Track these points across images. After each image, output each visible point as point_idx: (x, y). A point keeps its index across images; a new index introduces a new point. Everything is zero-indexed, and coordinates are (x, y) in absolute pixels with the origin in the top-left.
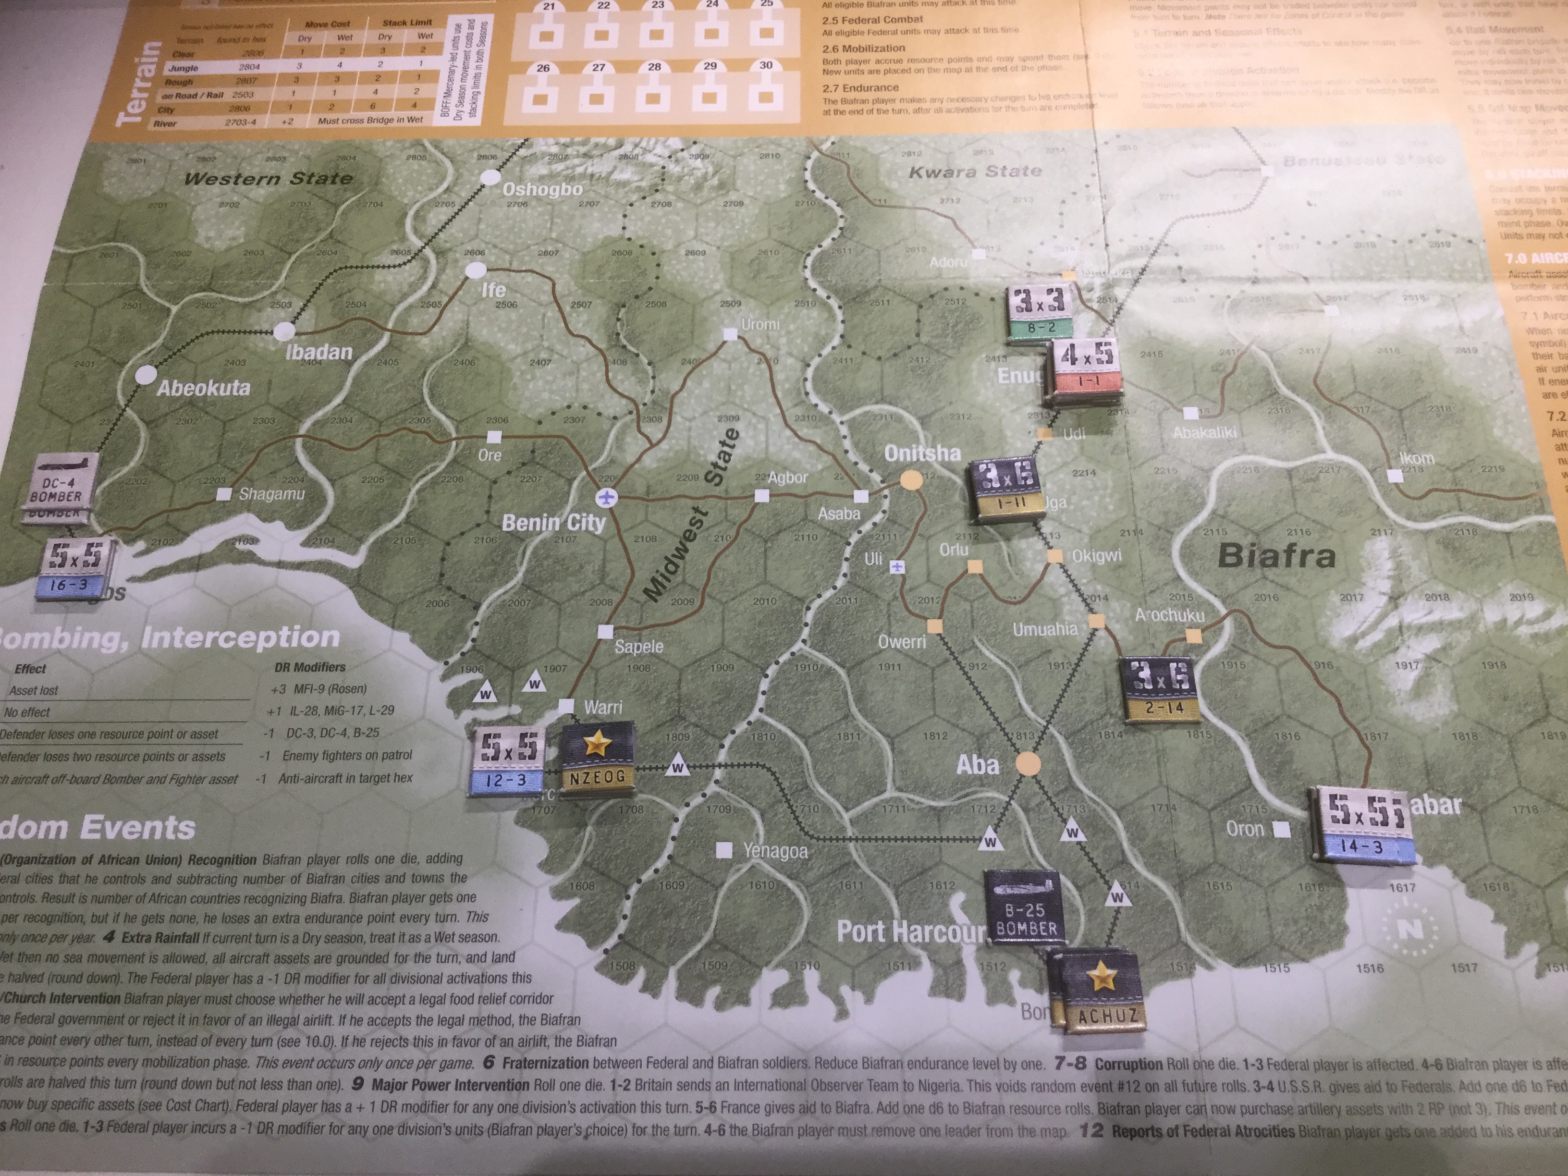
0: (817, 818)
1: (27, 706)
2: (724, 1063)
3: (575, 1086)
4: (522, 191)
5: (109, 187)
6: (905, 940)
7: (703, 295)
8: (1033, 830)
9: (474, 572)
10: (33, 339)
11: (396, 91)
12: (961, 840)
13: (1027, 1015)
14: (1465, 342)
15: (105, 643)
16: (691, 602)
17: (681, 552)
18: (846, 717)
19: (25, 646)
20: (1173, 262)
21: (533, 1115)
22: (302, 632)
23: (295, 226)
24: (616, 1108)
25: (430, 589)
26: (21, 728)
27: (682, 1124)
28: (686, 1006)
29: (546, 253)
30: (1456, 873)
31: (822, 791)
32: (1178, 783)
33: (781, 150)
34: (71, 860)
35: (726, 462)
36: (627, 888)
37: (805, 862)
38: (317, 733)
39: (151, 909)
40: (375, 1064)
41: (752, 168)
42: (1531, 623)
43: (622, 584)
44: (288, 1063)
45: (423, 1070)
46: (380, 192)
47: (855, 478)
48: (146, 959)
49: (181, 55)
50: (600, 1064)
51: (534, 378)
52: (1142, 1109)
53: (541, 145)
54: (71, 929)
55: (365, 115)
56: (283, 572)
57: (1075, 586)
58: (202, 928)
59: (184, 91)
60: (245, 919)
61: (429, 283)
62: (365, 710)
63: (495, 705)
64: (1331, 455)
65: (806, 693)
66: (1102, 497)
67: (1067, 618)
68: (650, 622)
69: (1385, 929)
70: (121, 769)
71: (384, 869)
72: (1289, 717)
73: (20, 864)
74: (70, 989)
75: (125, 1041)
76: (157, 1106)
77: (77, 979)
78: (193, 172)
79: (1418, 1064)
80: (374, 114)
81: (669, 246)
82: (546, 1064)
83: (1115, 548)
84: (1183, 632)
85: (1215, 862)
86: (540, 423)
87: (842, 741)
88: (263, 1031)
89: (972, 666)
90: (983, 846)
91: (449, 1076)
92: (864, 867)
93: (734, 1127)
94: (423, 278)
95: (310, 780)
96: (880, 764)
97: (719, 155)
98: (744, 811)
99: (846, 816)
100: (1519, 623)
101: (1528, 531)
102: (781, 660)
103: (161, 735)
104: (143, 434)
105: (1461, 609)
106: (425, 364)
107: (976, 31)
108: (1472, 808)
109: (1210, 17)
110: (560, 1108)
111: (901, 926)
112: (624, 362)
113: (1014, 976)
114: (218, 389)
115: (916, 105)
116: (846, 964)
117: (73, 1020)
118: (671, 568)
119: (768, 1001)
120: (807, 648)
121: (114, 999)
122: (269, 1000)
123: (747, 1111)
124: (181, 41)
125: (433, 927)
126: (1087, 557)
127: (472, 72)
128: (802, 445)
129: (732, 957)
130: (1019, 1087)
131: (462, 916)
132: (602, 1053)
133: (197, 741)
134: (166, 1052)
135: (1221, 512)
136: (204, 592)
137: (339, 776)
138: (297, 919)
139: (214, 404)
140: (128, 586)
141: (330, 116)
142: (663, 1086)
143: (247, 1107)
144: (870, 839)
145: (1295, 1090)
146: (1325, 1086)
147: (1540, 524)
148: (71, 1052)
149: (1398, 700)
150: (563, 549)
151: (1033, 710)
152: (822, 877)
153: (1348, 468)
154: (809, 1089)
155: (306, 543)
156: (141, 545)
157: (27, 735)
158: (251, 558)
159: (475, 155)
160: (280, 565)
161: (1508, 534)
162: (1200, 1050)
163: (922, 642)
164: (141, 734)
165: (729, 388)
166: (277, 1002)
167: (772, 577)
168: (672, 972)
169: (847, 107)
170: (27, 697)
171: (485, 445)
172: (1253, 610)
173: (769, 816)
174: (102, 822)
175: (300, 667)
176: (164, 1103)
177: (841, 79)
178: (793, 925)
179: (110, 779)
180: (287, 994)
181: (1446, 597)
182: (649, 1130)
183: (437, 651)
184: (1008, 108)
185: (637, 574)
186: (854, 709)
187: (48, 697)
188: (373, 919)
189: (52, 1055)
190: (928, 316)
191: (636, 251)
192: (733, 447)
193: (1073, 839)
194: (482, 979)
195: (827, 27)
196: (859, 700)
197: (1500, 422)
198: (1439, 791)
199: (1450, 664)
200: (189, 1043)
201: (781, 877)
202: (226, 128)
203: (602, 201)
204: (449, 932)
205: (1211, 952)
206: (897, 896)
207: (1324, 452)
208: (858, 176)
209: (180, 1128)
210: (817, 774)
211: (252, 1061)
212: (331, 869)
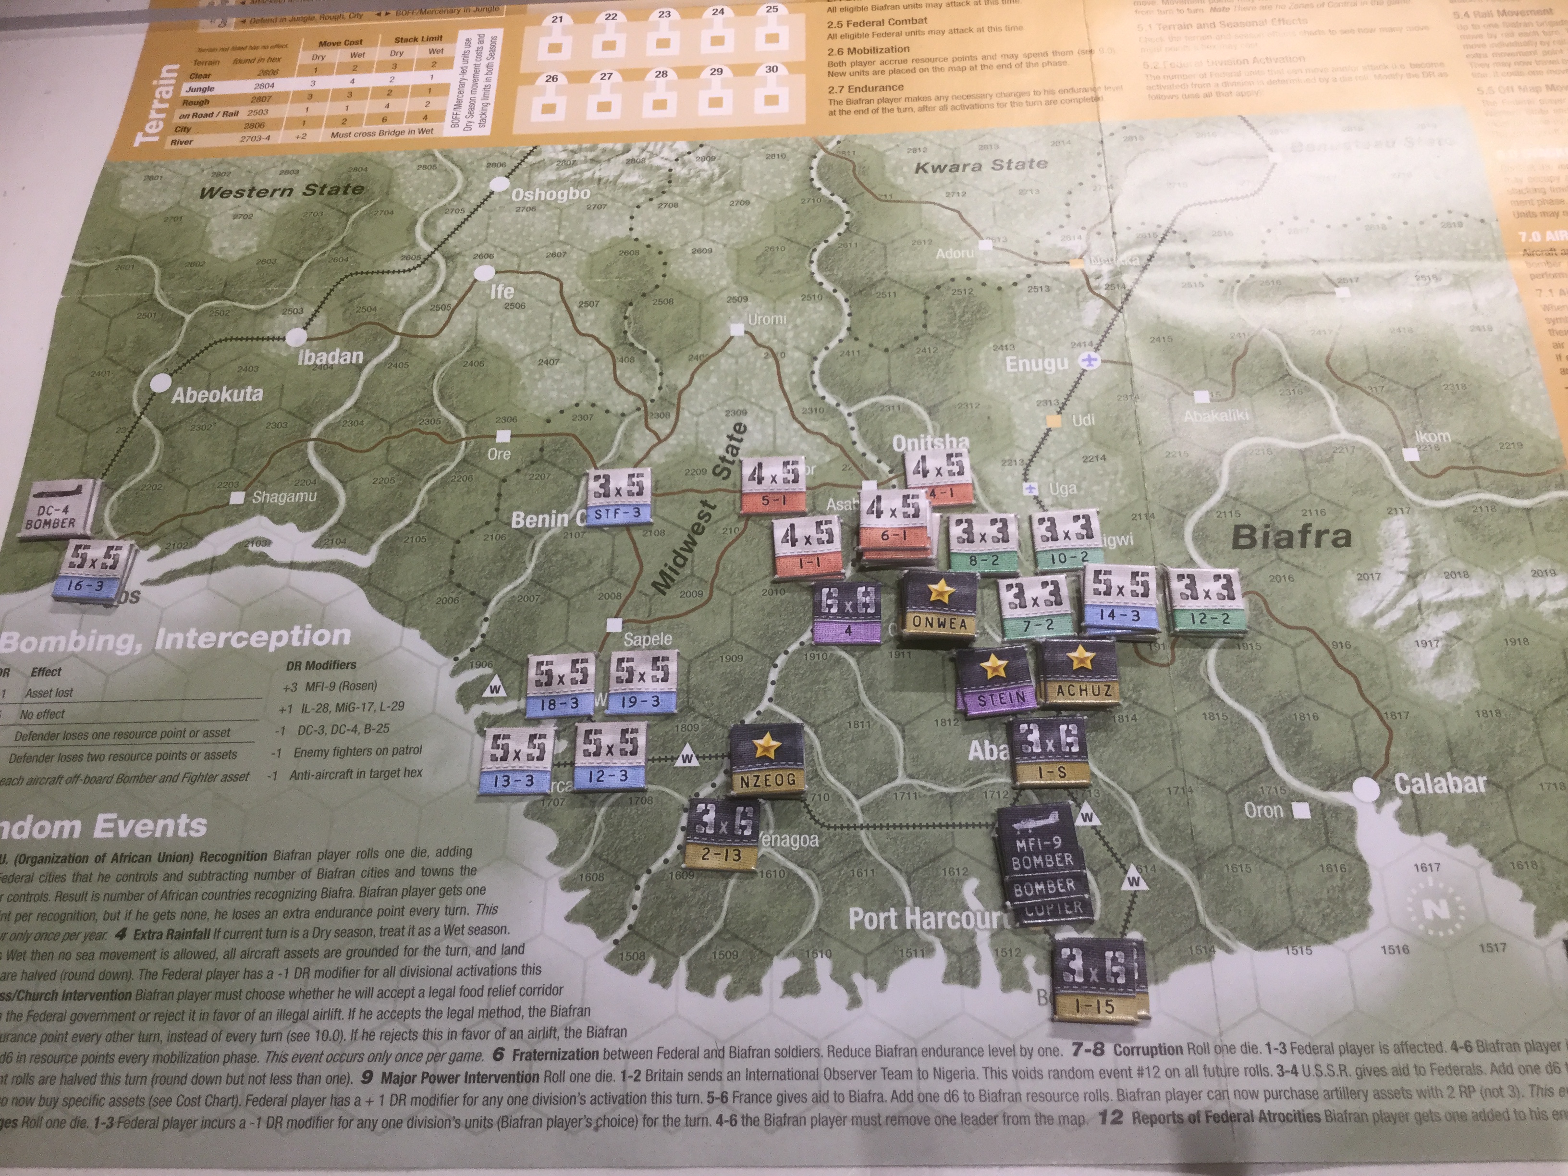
0: (827, 806)
1: (42, 708)
2: (735, 1053)
3: (585, 1078)
4: (530, 197)
5: (126, 203)
6: (918, 927)
7: (709, 292)
9: (483, 569)
10: (50, 351)
11: (407, 105)
12: (974, 826)
13: (1043, 1001)
14: (1480, 320)
15: (119, 645)
16: (701, 594)
17: (690, 544)
18: (856, 705)
19: (41, 649)
20: (1182, 249)
21: (540, 1107)
22: (313, 631)
23: (307, 235)
24: (626, 1099)
25: (441, 586)
26: (37, 730)
27: (693, 1115)
28: (696, 996)
29: (554, 255)
30: (1482, 852)
31: (832, 779)
32: (1195, 766)
33: (787, 150)
34: (83, 859)
35: (733, 455)
36: (636, 878)
37: (816, 850)
38: (328, 730)
39: (162, 905)
40: (384, 1057)
41: (758, 168)
42: (1553, 598)
43: (631, 577)
45: (432, 1063)
46: (391, 201)
47: (863, 469)
48: (157, 956)
49: (199, 77)
50: (610, 1055)
51: (542, 377)
52: (1163, 1095)
53: (549, 152)
54: (83, 927)
55: (376, 128)
56: (295, 573)
58: (214, 924)
59: (200, 111)
60: (254, 914)
61: (438, 287)
62: (377, 706)
63: (505, 699)
64: (1345, 435)
65: (815, 682)
66: (1113, 482)
68: (659, 615)
69: (1410, 909)
70: (134, 769)
71: (392, 864)
72: (1307, 697)
73: (33, 864)
74: (82, 986)
75: (135, 1038)
76: (167, 1102)
77: (89, 976)
78: (208, 187)
79: (1447, 1046)
80: (385, 127)
81: (676, 245)
82: (555, 1055)
83: (1125, 533)
85: (1234, 844)
86: (548, 421)
87: (852, 729)
88: (273, 1026)
91: (460, 1068)
92: (875, 854)
93: (746, 1118)
94: (433, 282)
95: (320, 776)
96: (890, 751)
97: (725, 156)
99: (857, 804)
100: (1541, 599)
101: (1549, 508)
102: (791, 650)
103: (174, 734)
104: (159, 441)
105: (1481, 586)
106: (435, 366)
107: (981, 30)
108: (1498, 786)
109: (1214, 10)
110: (569, 1100)
111: (913, 913)
112: (632, 360)
113: (1029, 962)
114: (231, 395)
115: (922, 104)
116: (857, 951)
117: (86, 1017)
118: (680, 561)
119: (779, 989)
121: (126, 996)
122: (279, 995)
123: (758, 1099)
124: (197, 63)
125: (443, 920)
127: (481, 84)
128: (810, 437)
129: (744, 946)
130: (1036, 1074)
131: (472, 907)
132: (612, 1044)
133: (209, 740)
134: (176, 1047)
135: (1233, 494)
136: (218, 594)
137: (350, 772)
138: (307, 915)
139: (226, 410)
140: (143, 589)
141: (342, 130)
142: (674, 1076)
143: (256, 1101)
144: (881, 827)
145: (1320, 1074)
146: (1351, 1070)
147: (1561, 499)
148: (82, 1049)
149: (1419, 679)
150: (572, 544)
152: (834, 865)
153: (1364, 449)
154: (822, 1078)
155: (320, 544)
156: (155, 549)
157: (42, 737)
158: (263, 559)
159: (485, 163)
160: (292, 565)
161: (1528, 510)
162: (1221, 1034)
164: (154, 733)
165: (737, 384)
166: (287, 996)
168: (683, 962)
169: (853, 108)
170: (42, 700)
171: (494, 444)
172: (1268, 591)
173: (779, 804)
174: (115, 821)
175: (311, 666)
176: (174, 1101)
177: (846, 81)
178: (805, 913)
179: (123, 779)
180: (295, 989)
181: (1466, 575)
182: (660, 1121)
183: (447, 647)
184: (1012, 104)
185: (646, 568)
186: (864, 697)
187: (63, 699)
188: (382, 913)
189: (62, 1052)
190: (934, 306)
191: (643, 251)
193: (1088, 823)
194: (492, 971)
195: (832, 31)
196: (868, 689)
197: (1517, 399)
198: (1460, 769)
199: (1472, 641)
200: (199, 1038)
201: (791, 866)
202: (238, 144)
203: (610, 204)
204: (459, 924)
205: (1230, 935)
206: (909, 883)
207: (1338, 433)
208: (864, 173)
209: (191, 1123)
210: (828, 763)
211: (262, 1055)
212: (342, 864)
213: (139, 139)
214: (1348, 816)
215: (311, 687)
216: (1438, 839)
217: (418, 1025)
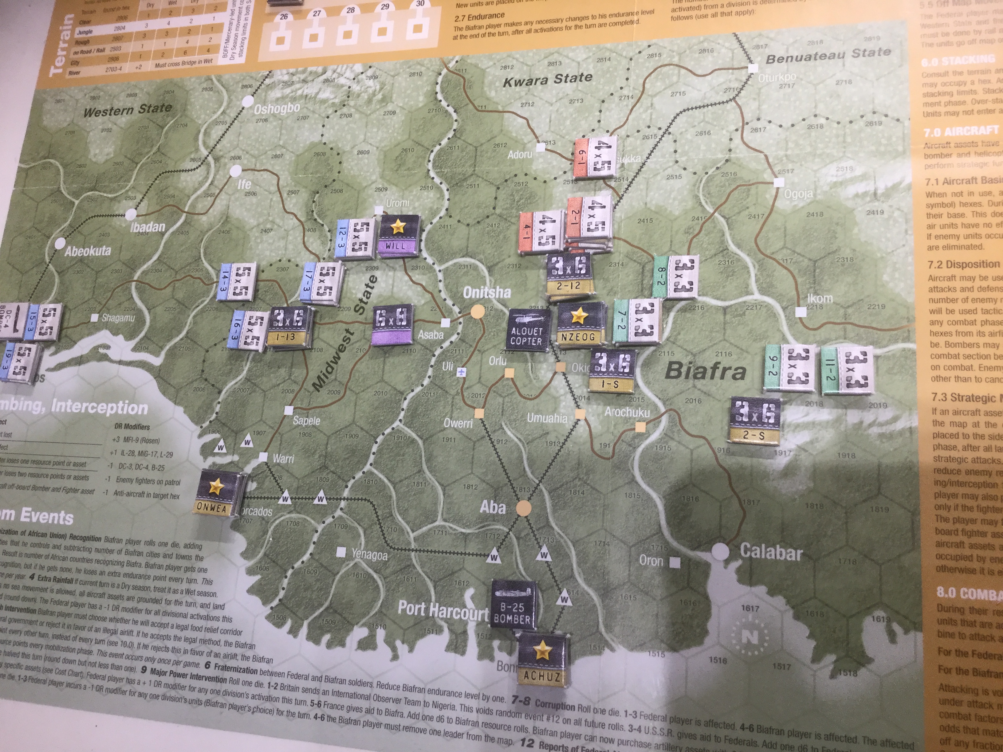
0: (395, 535)
3: (250, 684)
4: (264, 110)
5: (46, 121)
6: (436, 615)
7: (364, 184)
8: (520, 551)
9: (220, 370)
11: (199, 41)
12: (477, 555)
13: (500, 668)
14: (876, 205)
15: (35, 408)
16: (339, 393)
17: (337, 359)
18: (419, 471)
20: (672, 147)
21: (226, 697)
22: (129, 404)
23: (140, 143)
24: (269, 699)
25: (196, 380)
27: (302, 712)
28: (311, 644)
29: (276, 156)
30: (788, 603)
31: (400, 519)
32: (614, 527)
33: (423, 69)
34: (16, 533)
35: (368, 298)
36: (286, 571)
37: (385, 563)
38: (134, 467)
39: (51, 563)
40: (152, 660)
42: (881, 425)
43: (300, 379)
44: (112, 655)
45: (175, 666)
46: (186, 117)
47: (443, 310)
48: (48, 591)
49: (85, 23)
50: (263, 673)
52: (559, 734)
53: (278, 75)
54: (15, 571)
55: (180, 59)
56: (122, 367)
57: (570, 388)
58: (75, 575)
59: (85, 48)
60: (93, 572)
61: (210, 181)
62: (159, 454)
63: (225, 454)
64: (757, 296)
65: (398, 454)
67: (562, 411)
68: (315, 405)
69: (733, 635)
70: (41, 482)
71: (162, 550)
72: (694, 485)
74: (15, 604)
75: (37, 634)
76: (50, 671)
77: (16, 598)
78: (88, 108)
79: (738, 726)
80: (187, 58)
81: (348, 149)
82: (236, 669)
84: (634, 424)
85: (629, 581)
86: (263, 271)
87: (415, 487)
88: (101, 636)
89: (498, 441)
90: (489, 560)
91: (188, 670)
92: (418, 568)
93: (329, 717)
94: (207, 177)
95: (129, 494)
96: (436, 504)
97: (384, 75)
98: (355, 529)
99: (412, 535)
100: (870, 425)
101: (894, 355)
102: (386, 432)
103: (59, 463)
104: (57, 280)
105: (829, 415)
106: (203, 233)
108: (810, 558)
110: (240, 695)
111: (434, 607)
112: (314, 230)
113: (496, 644)
114: (95, 252)
115: (514, 28)
116: (400, 627)
117: (15, 620)
118: (330, 369)
119: (355, 645)
120: (401, 425)
121: (33, 611)
122: (104, 619)
123: (337, 708)
124: (84, 13)
125: (184, 586)
126: (581, 368)
127: (242, 22)
128: (414, 287)
129: (338, 617)
130: (489, 712)
131: (200, 581)
132: (264, 666)
133: (76, 468)
134: (56, 642)
135: (671, 339)
136: (83, 378)
137: (143, 493)
138: (119, 575)
139: (92, 261)
140: (46, 374)
141: (162, 62)
142: (294, 689)
143: (91, 676)
144: (424, 551)
145: (655, 733)
146: (674, 732)
147: (904, 350)
148: (13, 638)
149: (771, 478)
150: (270, 356)
151: (532, 473)
152: (394, 573)
153: (768, 307)
154: (372, 700)
155: (135, 349)
156: (53, 349)
158: (105, 358)
159: (240, 85)
160: (120, 362)
162: (597, 702)
163: (469, 424)
164: (50, 462)
166: (108, 620)
167: (386, 378)
168: (306, 623)
169: (469, 33)
172: (683, 409)
173: (367, 532)
174: (30, 512)
175: (127, 426)
176: (54, 670)
177: (468, 11)
178: (375, 600)
179: (35, 488)
180: (112, 616)
181: (821, 404)
182: (285, 713)
183: (197, 419)
184: (576, 26)
185: (310, 373)
186: (425, 467)
187: (7, 439)
188: (156, 578)
189: (5, 638)
190: (502, 194)
191: (328, 153)
192: (372, 288)
193: (544, 559)
194: (207, 618)
196: (428, 460)
197: (889, 270)
198: (787, 544)
199: (814, 453)
200: (67, 638)
201: (370, 571)
202: (105, 74)
203: (311, 115)
204: (192, 589)
205: (615, 639)
206: (435, 589)
207: (753, 294)
208: (470, 88)
209: (61, 684)
210: (398, 507)
211: (95, 652)
212: (137, 547)
213: (53, 71)
214: (705, 568)
215: (127, 440)
216: (761, 590)
217: (170, 644)
